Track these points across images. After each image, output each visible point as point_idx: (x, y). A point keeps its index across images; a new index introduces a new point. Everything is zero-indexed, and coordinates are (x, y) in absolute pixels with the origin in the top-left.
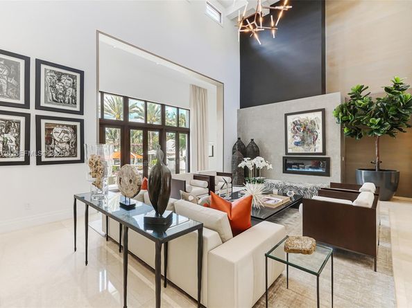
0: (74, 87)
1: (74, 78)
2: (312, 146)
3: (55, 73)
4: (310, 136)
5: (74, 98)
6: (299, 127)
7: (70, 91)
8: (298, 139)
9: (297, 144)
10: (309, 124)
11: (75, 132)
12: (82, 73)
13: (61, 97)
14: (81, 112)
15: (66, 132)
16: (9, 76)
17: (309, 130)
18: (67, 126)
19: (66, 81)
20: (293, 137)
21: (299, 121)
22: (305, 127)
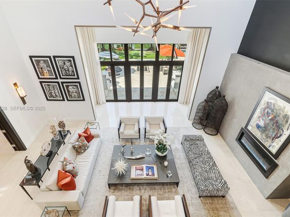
0: (71, 66)
1: (70, 61)
2: (270, 140)
3: (62, 60)
4: (274, 129)
5: (73, 71)
6: (270, 111)
7: (70, 68)
8: (262, 124)
9: (258, 127)
10: (281, 116)
11: (78, 88)
12: (73, 57)
13: (67, 72)
14: (78, 78)
15: (74, 88)
16: (47, 67)
17: (277, 122)
18: (74, 85)
19: (68, 64)
20: (259, 117)
21: (274, 105)
22: (275, 117)
